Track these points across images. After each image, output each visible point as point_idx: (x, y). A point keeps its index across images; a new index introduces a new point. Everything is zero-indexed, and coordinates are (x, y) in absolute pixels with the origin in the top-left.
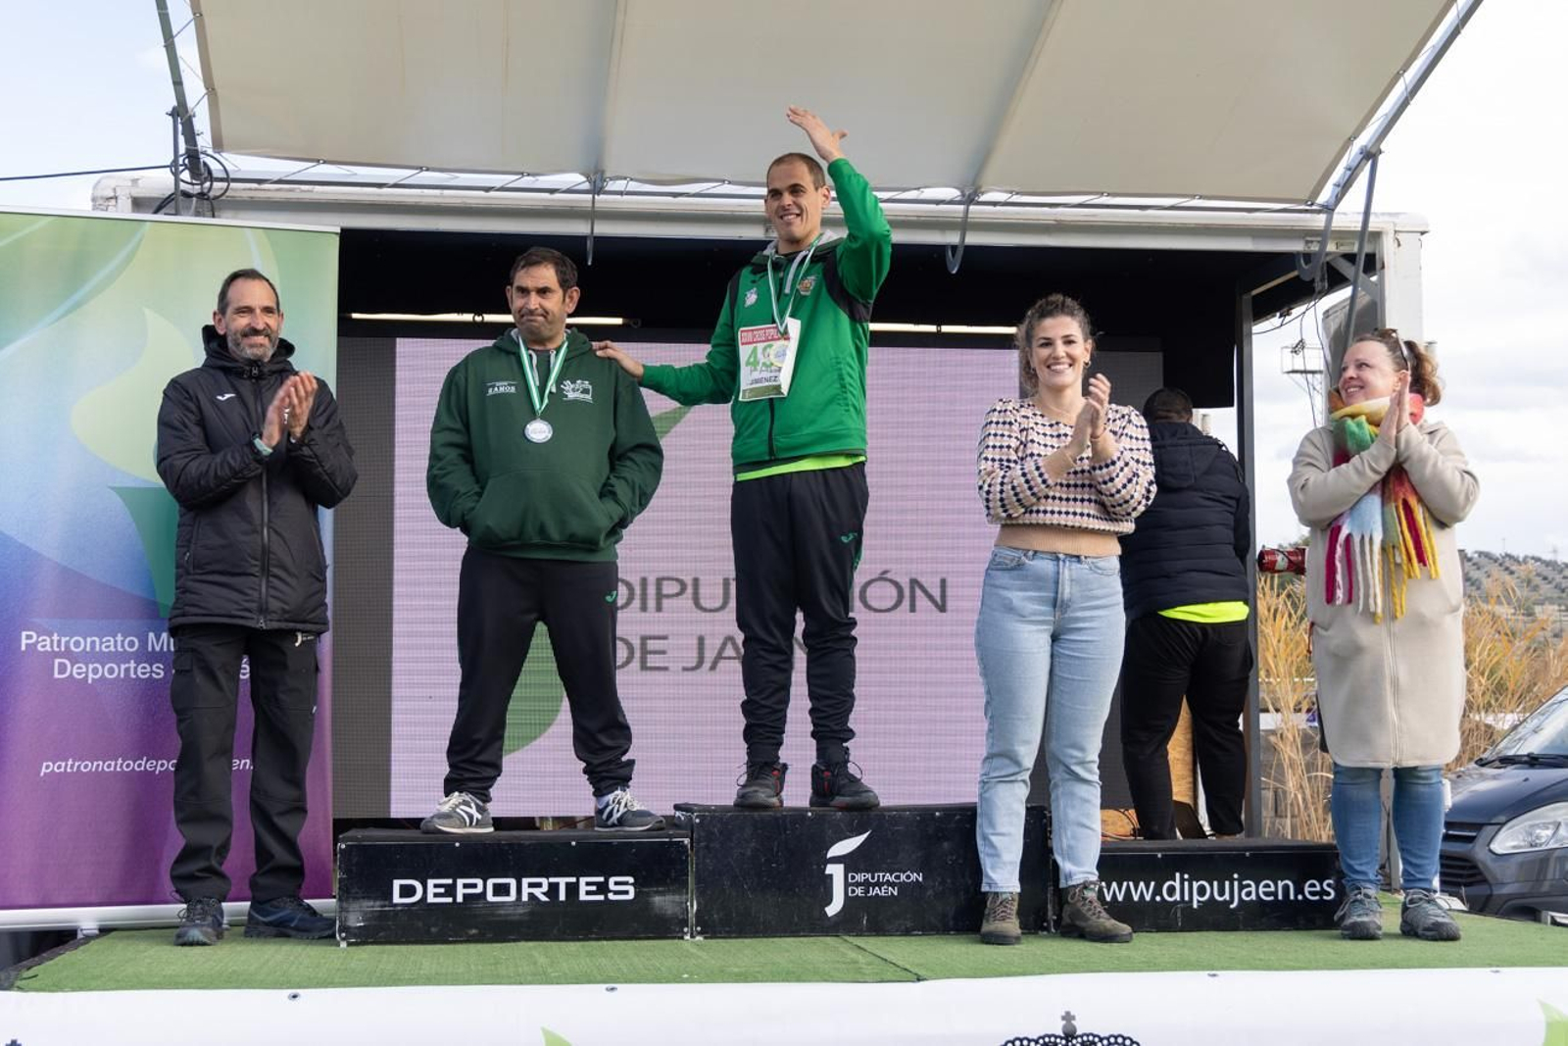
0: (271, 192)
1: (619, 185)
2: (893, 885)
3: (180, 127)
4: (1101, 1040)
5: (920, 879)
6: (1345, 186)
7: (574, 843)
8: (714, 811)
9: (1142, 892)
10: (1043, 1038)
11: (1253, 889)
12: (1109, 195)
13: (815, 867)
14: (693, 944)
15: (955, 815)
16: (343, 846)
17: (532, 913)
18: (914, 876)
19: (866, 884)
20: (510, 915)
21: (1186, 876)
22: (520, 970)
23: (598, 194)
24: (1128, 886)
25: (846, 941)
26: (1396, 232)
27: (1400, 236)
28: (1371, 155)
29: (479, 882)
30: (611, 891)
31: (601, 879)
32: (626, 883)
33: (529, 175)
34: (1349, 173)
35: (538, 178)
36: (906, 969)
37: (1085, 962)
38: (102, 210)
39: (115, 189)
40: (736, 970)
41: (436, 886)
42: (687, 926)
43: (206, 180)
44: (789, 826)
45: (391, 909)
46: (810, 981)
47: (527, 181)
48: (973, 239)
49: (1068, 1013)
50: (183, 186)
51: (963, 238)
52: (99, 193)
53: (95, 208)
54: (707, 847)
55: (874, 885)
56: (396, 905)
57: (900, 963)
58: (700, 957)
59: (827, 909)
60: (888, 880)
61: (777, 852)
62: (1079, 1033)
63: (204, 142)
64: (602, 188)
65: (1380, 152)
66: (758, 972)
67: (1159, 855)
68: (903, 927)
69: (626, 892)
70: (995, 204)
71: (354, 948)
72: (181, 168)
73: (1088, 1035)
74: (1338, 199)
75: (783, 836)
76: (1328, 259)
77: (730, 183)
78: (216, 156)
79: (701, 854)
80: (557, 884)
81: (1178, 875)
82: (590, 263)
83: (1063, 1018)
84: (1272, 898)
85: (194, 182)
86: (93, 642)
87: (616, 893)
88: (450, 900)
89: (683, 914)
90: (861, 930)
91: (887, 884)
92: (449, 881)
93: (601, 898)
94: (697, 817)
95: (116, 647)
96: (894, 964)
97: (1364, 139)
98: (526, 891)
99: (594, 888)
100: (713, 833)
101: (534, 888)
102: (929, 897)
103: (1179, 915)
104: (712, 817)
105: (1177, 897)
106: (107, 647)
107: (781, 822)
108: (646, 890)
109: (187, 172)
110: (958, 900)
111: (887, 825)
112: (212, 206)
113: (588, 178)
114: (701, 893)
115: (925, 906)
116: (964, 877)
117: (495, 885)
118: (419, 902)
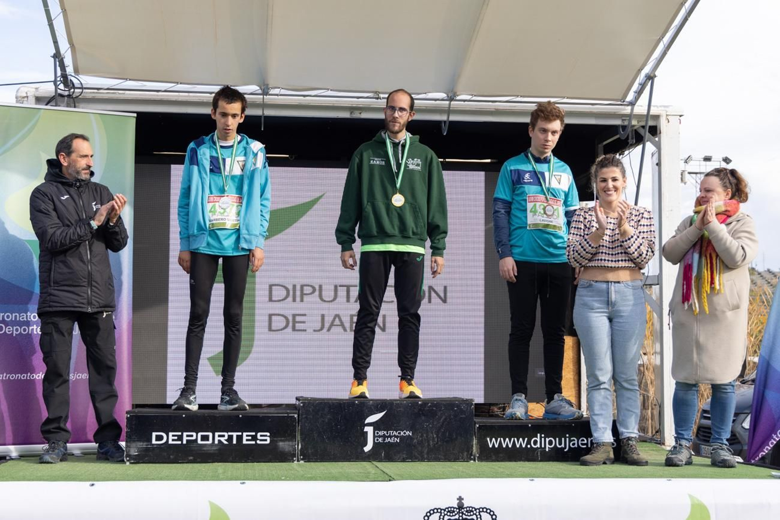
0: (104, 94)
1: (276, 91)
2: (397, 437)
3: (58, 63)
4: (476, 510)
5: (411, 434)
6: (639, 93)
7: (241, 416)
8: (310, 400)
9: (521, 443)
10: (448, 508)
11: (576, 442)
12: (521, 96)
13: (358, 427)
14: (298, 466)
15: (429, 403)
16: (129, 416)
17: (219, 450)
18: (408, 433)
19: (384, 436)
20: (208, 450)
21: (543, 435)
23: (266, 95)
24: (514, 440)
25: (372, 464)
26: (667, 115)
27: (669, 117)
28: (650, 78)
29: (194, 434)
30: (258, 440)
31: (254, 434)
32: (266, 436)
34: (640, 87)
36: (389, 476)
38: (21, 103)
39: (27, 93)
41: (173, 436)
42: (296, 456)
43: (71, 88)
44: (346, 408)
45: (152, 446)
48: (453, 118)
49: (460, 497)
50: (59, 91)
51: (448, 117)
52: (19, 94)
53: (17, 102)
54: (306, 417)
55: (388, 437)
56: (154, 445)
57: (388, 473)
59: (364, 449)
60: (395, 435)
61: (340, 420)
63: (70, 70)
64: (267, 92)
65: (655, 76)
67: (530, 425)
68: (402, 458)
69: (266, 440)
70: (464, 101)
71: (133, 465)
72: (58, 83)
73: (469, 507)
74: (637, 99)
75: (344, 412)
76: (635, 128)
77: (331, 90)
78: (77, 76)
79: (303, 421)
80: (232, 436)
81: (539, 435)
82: (262, 129)
83: (458, 499)
84: (585, 446)
85: (66, 89)
86: (16, 316)
87: (261, 440)
88: (180, 442)
89: (294, 451)
90: (381, 459)
91: (394, 437)
92: (180, 433)
93: (253, 442)
94: (302, 403)
95: (27, 318)
96: (386, 474)
97: (647, 70)
98: (217, 438)
99: (250, 438)
100: (310, 411)
101: (221, 438)
102: (415, 443)
103: (539, 454)
104: (309, 403)
105: (538, 445)
106: (23, 318)
107: (342, 406)
108: (275, 439)
109: (62, 85)
110: (429, 445)
111: (394, 408)
112: (74, 101)
113: (260, 88)
114: (303, 440)
115: (413, 447)
116: (432, 433)
117: (202, 436)
118: (165, 442)
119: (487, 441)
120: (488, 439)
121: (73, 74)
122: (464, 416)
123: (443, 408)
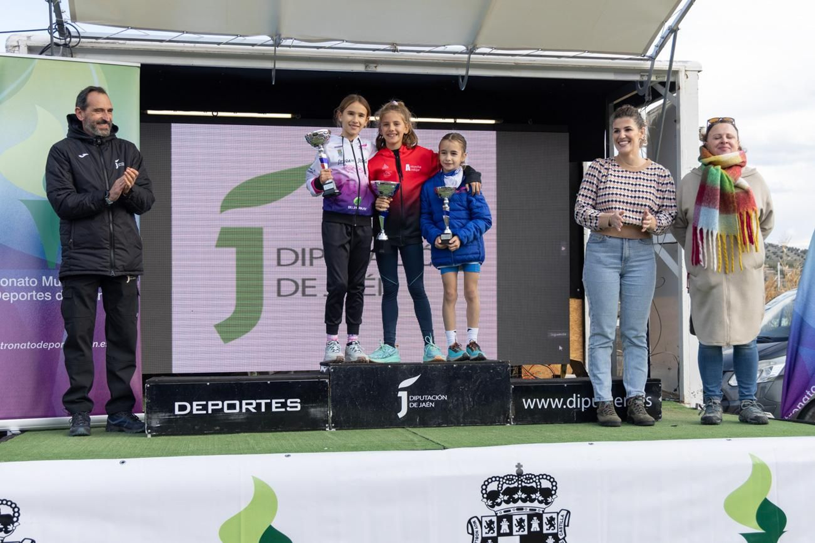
0: (103, 44)
1: (289, 42)
2: (432, 401)
3: (53, 9)
4: (535, 477)
5: (446, 399)
6: (660, 47)
7: (269, 382)
9: (557, 404)
10: (506, 476)
12: (542, 50)
13: (392, 393)
14: (330, 434)
15: (463, 366)
16: (148, 386)
17: (247, 418)
18: (443, 397)
19: (419, 401)
20: (236, 419)
21: (579, 396)
22: (241, 447)
23: (278, 47)
24: (550, 400)
25: (408, 430)
26: (686, 71)
27: (688, 73)
28: (674, 31)
29: (220, 403)
30: (288, 406)
31: (283, 400)
32: (296, 402)
33: (241, 36)
34: (663, 40)
35: (247, 38)
36: (438, 443)
37: (528, 439)
38: (12, 52)
39: (18, 42)
40: (352, 445)
41: (197, 405)
42: (328, 424)
43: (67, 37)
44: (379, 373)
45: (174, 417)
46: (389, 450)
47: (240, 40)
48: (473, 72)
49: (519, 464)
50: (55, 40)
51: (467, 72)
52: (9, 44)
53: (7, 51)
54: (337, 383)
55: (422, 402)
56: (177, 415)
57: (435, 440)
58: (333, 439)
59: (399, 414)
60: (429, 399)
61: (373, 386)
62: (524, 473)
63: (66, 16)
64: (279, 43)
65: (678, 29)
66: (363, 446)
67: (566, 385)
68: (437, 423)
69: (296, 407)
70: (484, 54)
71: (154, 438)
72: (54, 31)
73: (529, 475)
74: (657, 53)
75: (376, 378)
76: (652, 84)
77: (347, 41)
78: (73, 24)
79: (334, 387)
80: (261, 403)
81: (574, 395)
82: (273, 84)
83: (517, 466)
84: (621, 406)
85: (61, 38)
86: (13, 282)
87: (291, 407)
88: (205, 412)
89: (325, 417)
90: (416, 425)
91: (429, 401)
92: (205, 403)
93: (283, 410)
94: (332, 368)
95: (25, 284)
96: (432, 441)
97: (670, 22)
98: (244, 407)
99: (280, 405)
100: (341, 377)
101: (249, 406)
102: (450, 408)
103: (575, 415)
104: (340, 369)
105: (574, 406)
106: (20, 284)
107: (375, 370)
108: (306, 405)
109: (57, 33)
110: (465, 409)
111: (429, 371)
112: (71, 51)
113: (272, 37)
114: (334, 407)
115: (448, 412)
116: (468, 397)
117: (228, 404)
118: (189, 413)
119: (523, 402)
120: (524, 400)
121: (69, 22)
122: (500, 378)
123: (478, 371)
